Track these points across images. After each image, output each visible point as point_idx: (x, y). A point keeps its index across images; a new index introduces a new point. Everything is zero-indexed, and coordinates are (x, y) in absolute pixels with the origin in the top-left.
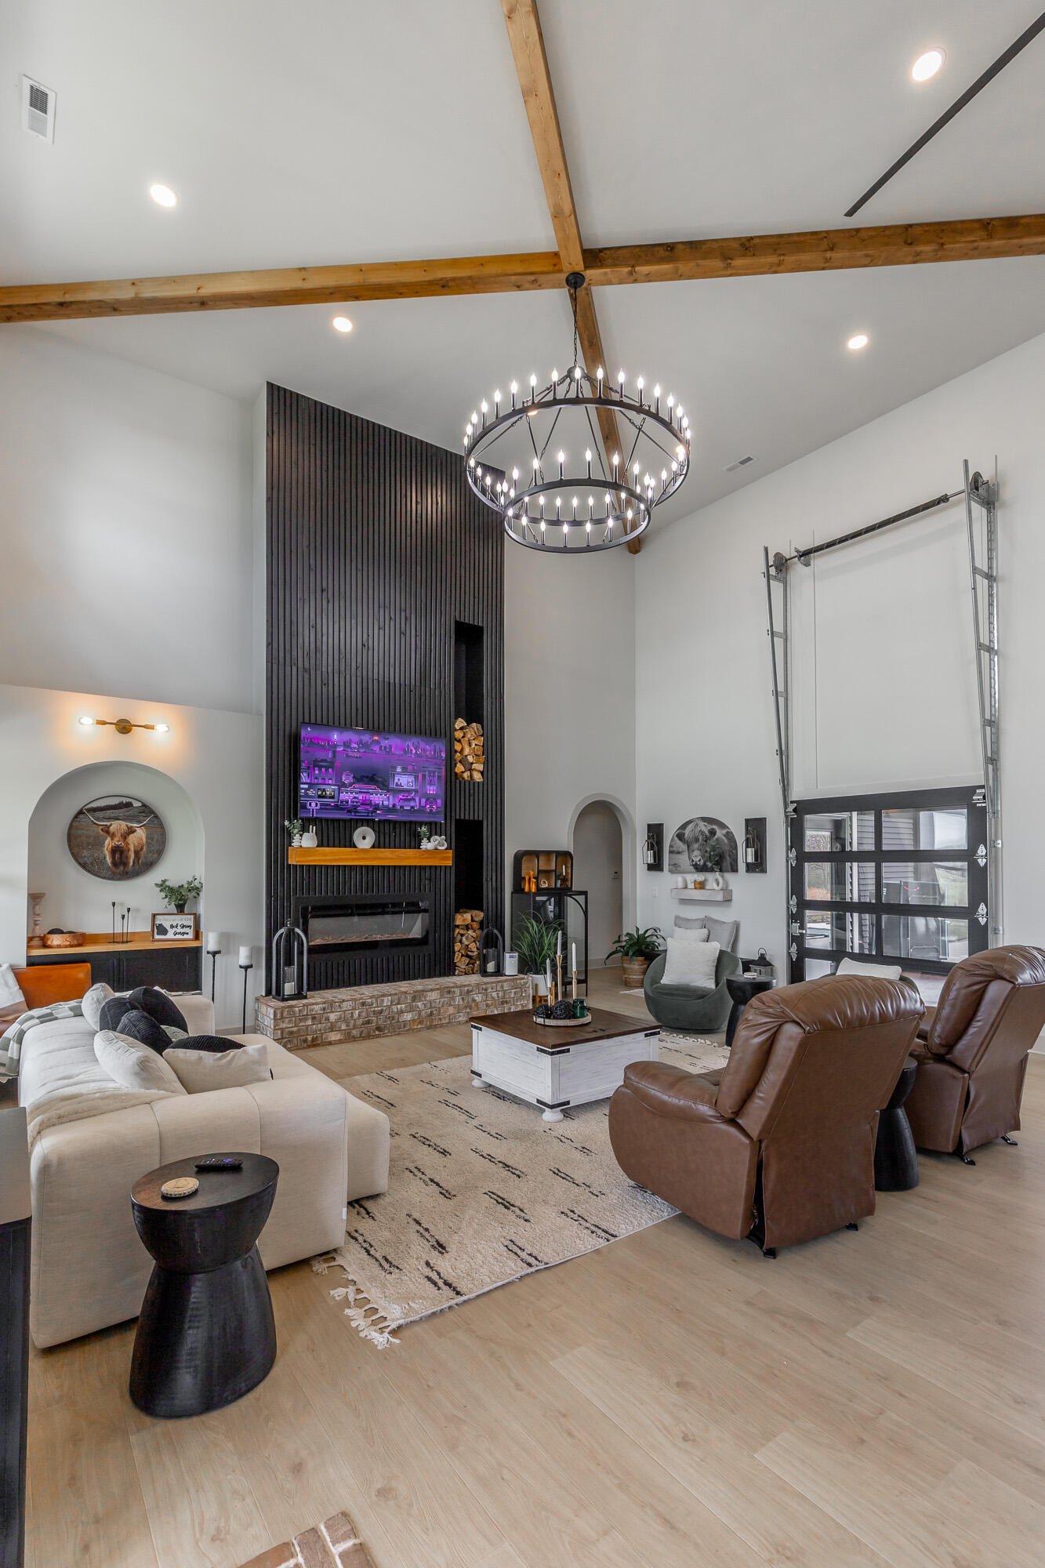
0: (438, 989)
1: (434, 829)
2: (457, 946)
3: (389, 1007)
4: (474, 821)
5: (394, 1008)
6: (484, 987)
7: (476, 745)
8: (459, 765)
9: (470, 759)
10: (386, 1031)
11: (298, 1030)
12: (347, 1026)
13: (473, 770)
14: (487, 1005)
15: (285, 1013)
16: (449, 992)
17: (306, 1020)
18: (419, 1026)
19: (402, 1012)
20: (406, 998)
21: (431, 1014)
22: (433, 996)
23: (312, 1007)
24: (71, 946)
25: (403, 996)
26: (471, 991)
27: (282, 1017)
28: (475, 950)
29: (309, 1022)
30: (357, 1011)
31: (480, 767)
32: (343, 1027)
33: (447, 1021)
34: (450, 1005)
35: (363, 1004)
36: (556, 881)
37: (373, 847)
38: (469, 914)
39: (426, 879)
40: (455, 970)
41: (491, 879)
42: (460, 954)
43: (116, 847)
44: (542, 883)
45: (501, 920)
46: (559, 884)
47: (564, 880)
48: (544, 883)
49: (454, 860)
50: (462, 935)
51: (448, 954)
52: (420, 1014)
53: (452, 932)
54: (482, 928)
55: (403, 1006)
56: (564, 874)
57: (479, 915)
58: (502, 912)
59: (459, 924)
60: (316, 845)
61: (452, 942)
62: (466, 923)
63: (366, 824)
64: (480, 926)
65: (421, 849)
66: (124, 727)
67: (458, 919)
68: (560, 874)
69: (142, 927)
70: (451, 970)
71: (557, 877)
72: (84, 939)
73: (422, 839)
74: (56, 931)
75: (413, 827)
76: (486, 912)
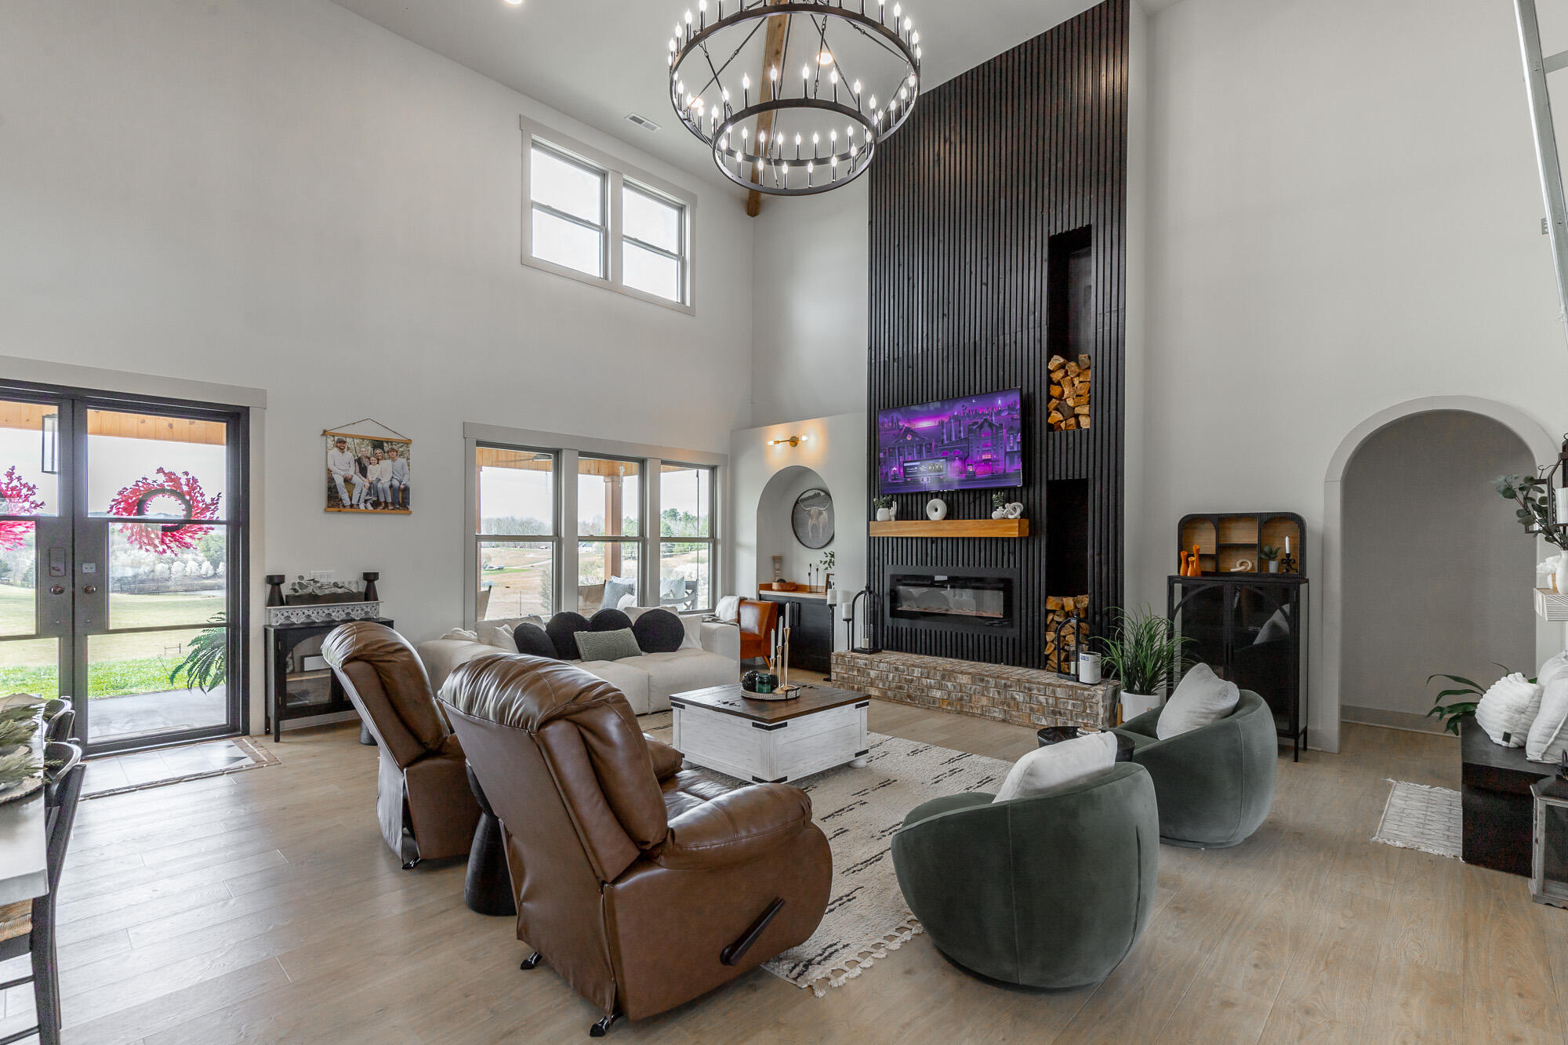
1: (1010, 495)
2: (1050, 636)
3: (919, 679)
4: (1080, 480)
6: (1027, 685)
7: (1080, 382)
8: (1054, 413)
9: (1070, 402)
10: (917, 702)
11: (848, 677)
12: (883, 685)
13: (1079, 415)
14: (1031, 709)
15: (839, 660)
16: (982, 680)
17: (853, 670)
18: (949, 708)
19: (930, 687)
20: (935, 674)
21: (961, 699)
22: (964, 679)
23: (859, 660)
24: (778, 590)
25: (933, 671)
26: (1010, 686)
27: (837, 663)
28: (1073, 643)
29: (855, 673)
30: (891, 675)
31: (1085, 410)
32: (881, 686)
33: (979, 712)
34: (983, 695)
35: (897, 669)
36: (1263, 563)
37: (945, 519)
38: (1071, 599)
39: (1009, 553)
40: (1047, 664)
41: (1100, 554)
42: (1053, 646)
43: (814, 525)
44: (1238, 565)
45: (1116, 610)
46: (1273, 567)
47: (1287, 561)
48: (1241, 565)
49: (1045, 530)
50: (1059, 623)
51: (1037, 643)
52: (949, 695)
53: (1042, 618)
54: (1086, 617)
55: (932, 681)
56: (1287, 552)
57: (1085, 600)
58: (1118, 599)
59: (1054, 608)
60: (893, 518)
61: (1042, 631)
62: (1067, 609)
63: (940, 496)
64: (1086, 616)
65: (991, 518)
66: (794, 441)
67: (1052, 603)
68: (1271, 552)
69: (822, 583)
70: (1041, 663)
71: (1263, 556)
72: (797, 588)
73: (997, 508)
74: (781, 581)
75: (988, 495)
76: (1092, 596)
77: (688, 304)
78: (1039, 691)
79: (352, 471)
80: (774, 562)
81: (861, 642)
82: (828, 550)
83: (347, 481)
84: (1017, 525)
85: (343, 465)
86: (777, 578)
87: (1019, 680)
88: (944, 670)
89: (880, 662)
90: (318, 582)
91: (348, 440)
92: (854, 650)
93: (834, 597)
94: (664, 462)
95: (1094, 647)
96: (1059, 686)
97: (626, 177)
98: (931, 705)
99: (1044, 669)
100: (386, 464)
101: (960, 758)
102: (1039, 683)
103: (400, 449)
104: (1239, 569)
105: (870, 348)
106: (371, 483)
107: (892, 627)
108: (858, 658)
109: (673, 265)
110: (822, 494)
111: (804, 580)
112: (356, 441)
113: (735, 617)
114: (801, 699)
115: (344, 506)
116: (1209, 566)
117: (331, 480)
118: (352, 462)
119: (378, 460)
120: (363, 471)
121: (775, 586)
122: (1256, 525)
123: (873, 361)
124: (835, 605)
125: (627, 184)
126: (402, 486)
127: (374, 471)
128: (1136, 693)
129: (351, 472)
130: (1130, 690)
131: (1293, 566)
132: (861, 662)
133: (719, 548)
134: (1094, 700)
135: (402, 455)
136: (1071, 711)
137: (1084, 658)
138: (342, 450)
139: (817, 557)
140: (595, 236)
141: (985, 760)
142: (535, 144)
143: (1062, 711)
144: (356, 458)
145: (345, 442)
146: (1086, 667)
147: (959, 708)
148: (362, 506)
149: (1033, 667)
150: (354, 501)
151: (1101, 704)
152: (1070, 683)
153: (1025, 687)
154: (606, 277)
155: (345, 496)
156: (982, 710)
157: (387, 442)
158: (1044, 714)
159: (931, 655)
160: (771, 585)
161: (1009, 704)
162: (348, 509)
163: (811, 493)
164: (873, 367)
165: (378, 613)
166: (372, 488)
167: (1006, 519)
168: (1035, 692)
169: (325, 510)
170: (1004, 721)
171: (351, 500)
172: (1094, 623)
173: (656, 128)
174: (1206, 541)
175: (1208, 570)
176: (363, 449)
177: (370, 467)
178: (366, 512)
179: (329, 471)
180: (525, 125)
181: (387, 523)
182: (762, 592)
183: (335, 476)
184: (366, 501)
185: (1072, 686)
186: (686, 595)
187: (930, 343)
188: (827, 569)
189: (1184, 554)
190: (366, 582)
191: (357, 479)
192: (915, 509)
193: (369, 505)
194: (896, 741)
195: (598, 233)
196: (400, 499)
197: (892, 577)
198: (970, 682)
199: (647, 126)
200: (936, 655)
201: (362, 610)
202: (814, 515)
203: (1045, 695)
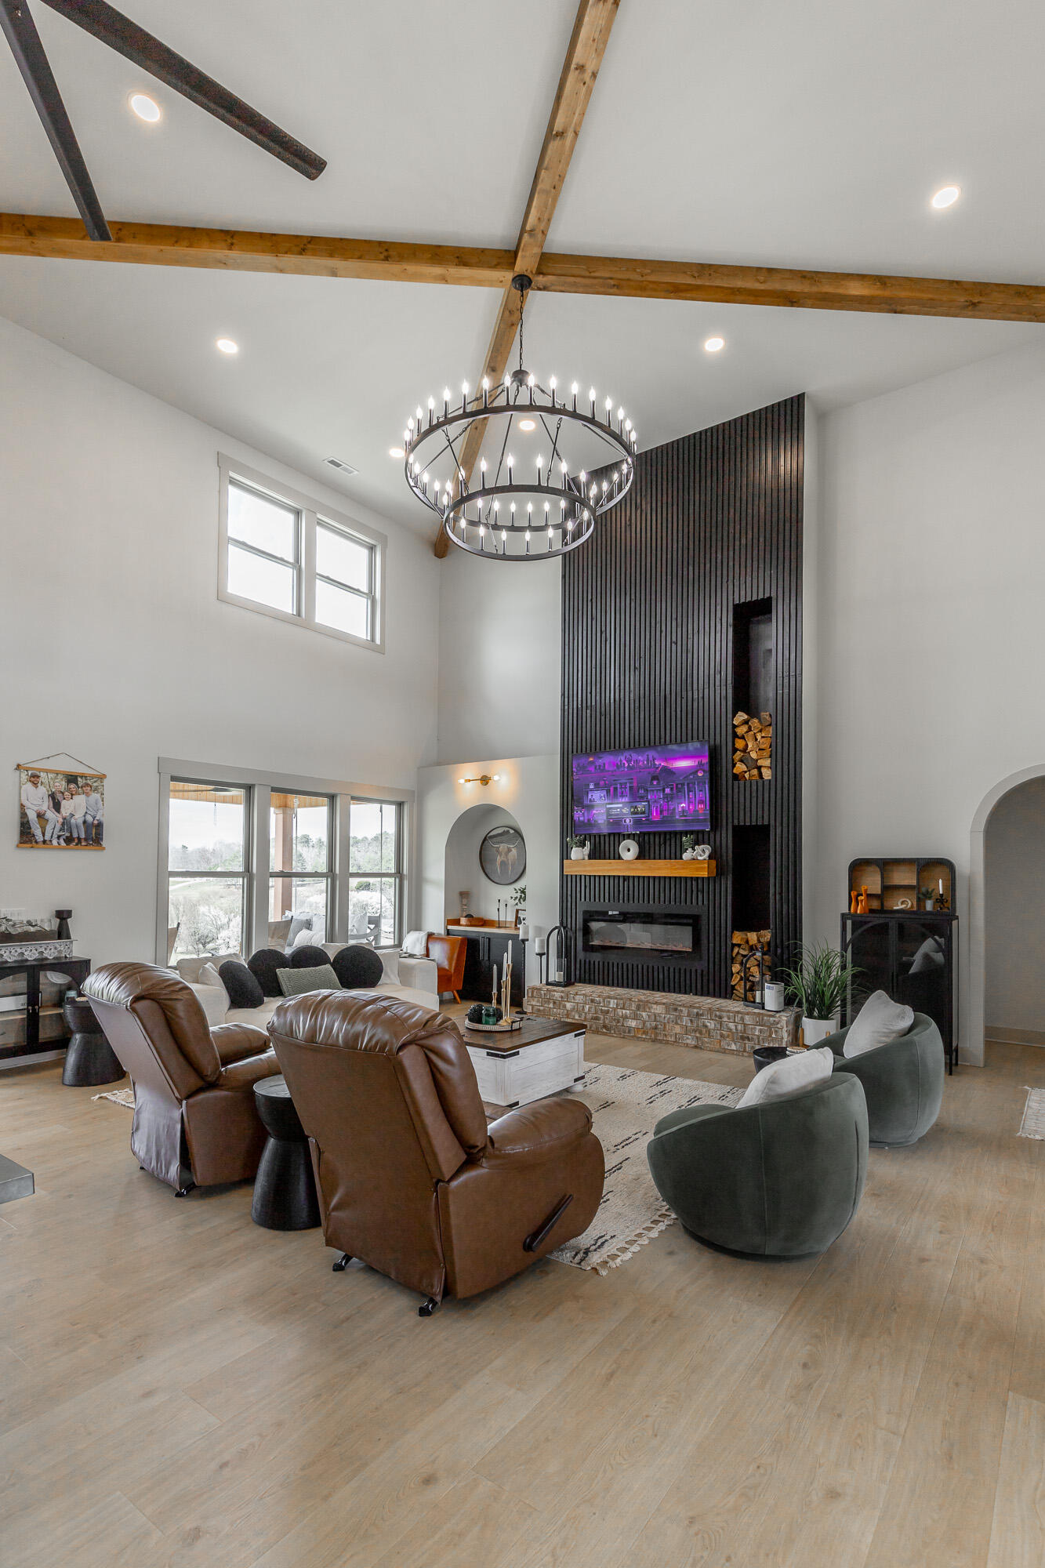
0: (664, 1004)
1: (699, 838)
2: (736, 968)
3: (615, 1010)
4: (763, 825)
5: (620, 1012)
6: (718, 1013)
7: (763, 737)
8: (738, 765)
9: (753, 755)
10: (612, 1032)
12: (579, 1017)
13: (760, 767)
14: (722, 1036)
15: (535, 993)
16: (676, 1010)
17: (549, 1003)
18: (644, 1037)
19: (625, 1017)
20: (631, 1005)
21: (656, 1028)
22: (658, 1010)
23: (553, 993)
24: (467, 926)
25: (627, 1003)
26: (702, 1015)
27: (532, 996)
28: (757, 975)
29: (551, 1005)
30: (587, 1006)
31: (766, 763)
33: (673, 1039)
34: (677, 1023)
35: (592, 1001)
36: (920, 901)
37: (637, 859)
38: (755, 933)
39: (698, 891)
40: (733, 993)
41: (781, 893)
42: (739, 977)
43: (503, 863)
44: (899, 904)
45: (796, 943)
46: (929, 905)
47: (941, 900)
48: (902, 903)
49: (730, 869)
50: (744, 956)
51: (723, 974)
52: (644, 1024)
53: (729, 950)
54: (769, 950)
55: (628, 1012)
56: (941, 892)
57: (767, 935)
58: (797, 934)
59: (739, 942)
60: (586, 858)
61: (729, 962)
62: (751, 943)
63: (632, 837)
64: (767, 949)
65: (681, 858)
66: (485, 780)
67: (738, 937)
68: (927, 892)
69: (511, 918)
70: (727, 992)
71: (921, 896)
72: (484, 923)
73: (687, 849)
74: (469, 916)
75: (678, 836)
76: (774, 931)
77: (378, 641)
78: (729, 1019)
79: (45, 805)
80: (461, 898)
81: (555, 975)
82: (519, 885)
83: (40, 816)
84: (706, 865)
85: (36, 800)
86: (465, 914)
87: (710, 1009)
88: (639, 1001)
89: (577, 994)
90: (11, 920)
91: (42, 774)
92: (548, 984)
93: (526, 932)
94: (353, 798)
95: (776, 978)
96: (748, 1014)
97: (319, 516)
98: (627, 1034)
99: (730, 998)
100: (80, 800)
101: (665, 1081)
102: (729, 1011)
103: (95, 784)
104: (901, 907)
105: (563, 695)
106: (64, 819)
107: (585, 961)
108: (554, 991)
109: (363, 603)
110: (512, 831)
111: (493, 915)
112: (50, 775)
113: (423, 952)
114: (523, 1031)
115: (36, 842)
116: (875, 904)
117: (24, 815)
118: (46, 798)
119: (72, 795)
120: (57, 806)
121: (463, 921)
122: (915, 868)
123: (566, 707)
124: (527, 940)
125: (320, 523)
126: (96, 822)
127: (67, 807)
128: (815, 1018)
129: (45, 807)
130: (810, 1016)
131: (946, 905)
132: (557, 995)
133: (406, 883)
134: (779, 1026)
135: (96, 790)
136: (758, 1037)
137: (769, 988)
138: (35, 785)
139: (507, 893)
140: (289, 573)
141: (688, 1082)
142: (233, 482)
143: (750, 1036)
144: (50, 793)
145: (38, 777)
146: (771, 996)
147: (653, 1036)
148: (55, 842)
149: (720, 997)
150: (47, 837)
151: (785, 1029)
152: (757, 1011)
153: (716, 1016)
154: (299, 614)
155: (38, 832)
156: (676, 1038)
157: (81, 777)
158: (733, 1041)
159: (623, 986)
160: (459, 920)
161: (701, 1031)
162: (41, 845)
163: (500, 831)
164: (566, 713)
165: (71, 951)
166: (66, 824)
167: (696, 859)
168: (725, 1019)
169: (17, 846)
170: (696, 1047)
171: (44, 836)
172: (776, 955)
173: (352, 472)
174: (872, 883)
175: (873, 908)
176: (57, 784)
177: (63, 803)
178: (59, 848)
179: (22, 806)
180: (222, 462)
181: (80, 859)
182: (450, 927)
183: (29, 812)
184: (59, 837)
185: (759, 1013)
186: (368, 931)
187: (622, 693)
188: (517, 904)
189: (854, 894)
190: (58, 920)
191: (51, 815)
192: (607, 849)
193: (62, 841)
194: (603, 1068)
195: (291, 570)
196: (94, 835)
197: (585, 912)
198: (664, 1012)
199: (345, 470)
200: (628, 987)
201: (56, 948)
202: (505, 852)
203: (735, 1022)
